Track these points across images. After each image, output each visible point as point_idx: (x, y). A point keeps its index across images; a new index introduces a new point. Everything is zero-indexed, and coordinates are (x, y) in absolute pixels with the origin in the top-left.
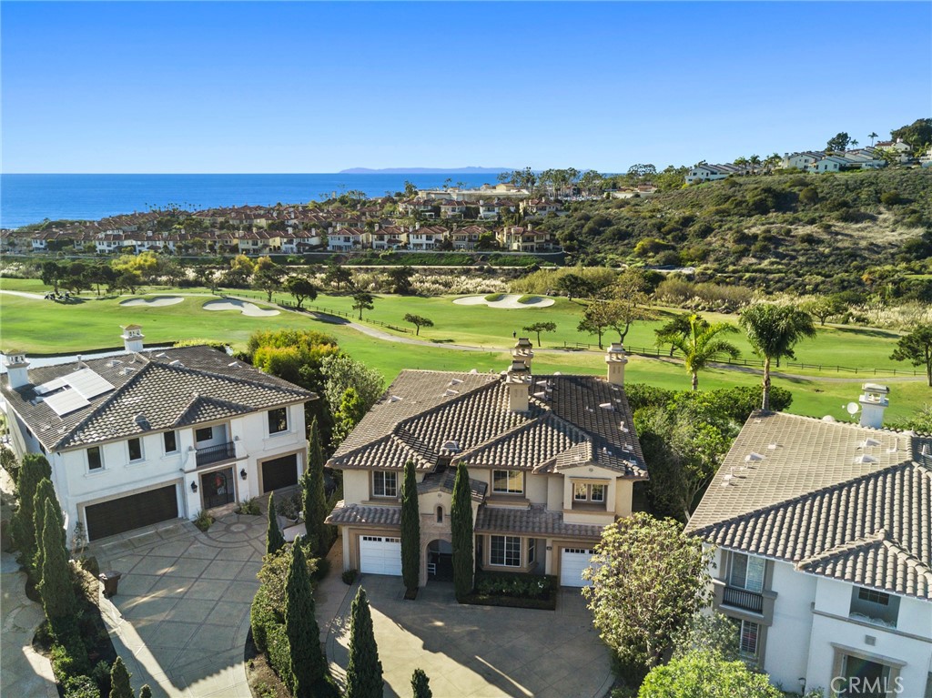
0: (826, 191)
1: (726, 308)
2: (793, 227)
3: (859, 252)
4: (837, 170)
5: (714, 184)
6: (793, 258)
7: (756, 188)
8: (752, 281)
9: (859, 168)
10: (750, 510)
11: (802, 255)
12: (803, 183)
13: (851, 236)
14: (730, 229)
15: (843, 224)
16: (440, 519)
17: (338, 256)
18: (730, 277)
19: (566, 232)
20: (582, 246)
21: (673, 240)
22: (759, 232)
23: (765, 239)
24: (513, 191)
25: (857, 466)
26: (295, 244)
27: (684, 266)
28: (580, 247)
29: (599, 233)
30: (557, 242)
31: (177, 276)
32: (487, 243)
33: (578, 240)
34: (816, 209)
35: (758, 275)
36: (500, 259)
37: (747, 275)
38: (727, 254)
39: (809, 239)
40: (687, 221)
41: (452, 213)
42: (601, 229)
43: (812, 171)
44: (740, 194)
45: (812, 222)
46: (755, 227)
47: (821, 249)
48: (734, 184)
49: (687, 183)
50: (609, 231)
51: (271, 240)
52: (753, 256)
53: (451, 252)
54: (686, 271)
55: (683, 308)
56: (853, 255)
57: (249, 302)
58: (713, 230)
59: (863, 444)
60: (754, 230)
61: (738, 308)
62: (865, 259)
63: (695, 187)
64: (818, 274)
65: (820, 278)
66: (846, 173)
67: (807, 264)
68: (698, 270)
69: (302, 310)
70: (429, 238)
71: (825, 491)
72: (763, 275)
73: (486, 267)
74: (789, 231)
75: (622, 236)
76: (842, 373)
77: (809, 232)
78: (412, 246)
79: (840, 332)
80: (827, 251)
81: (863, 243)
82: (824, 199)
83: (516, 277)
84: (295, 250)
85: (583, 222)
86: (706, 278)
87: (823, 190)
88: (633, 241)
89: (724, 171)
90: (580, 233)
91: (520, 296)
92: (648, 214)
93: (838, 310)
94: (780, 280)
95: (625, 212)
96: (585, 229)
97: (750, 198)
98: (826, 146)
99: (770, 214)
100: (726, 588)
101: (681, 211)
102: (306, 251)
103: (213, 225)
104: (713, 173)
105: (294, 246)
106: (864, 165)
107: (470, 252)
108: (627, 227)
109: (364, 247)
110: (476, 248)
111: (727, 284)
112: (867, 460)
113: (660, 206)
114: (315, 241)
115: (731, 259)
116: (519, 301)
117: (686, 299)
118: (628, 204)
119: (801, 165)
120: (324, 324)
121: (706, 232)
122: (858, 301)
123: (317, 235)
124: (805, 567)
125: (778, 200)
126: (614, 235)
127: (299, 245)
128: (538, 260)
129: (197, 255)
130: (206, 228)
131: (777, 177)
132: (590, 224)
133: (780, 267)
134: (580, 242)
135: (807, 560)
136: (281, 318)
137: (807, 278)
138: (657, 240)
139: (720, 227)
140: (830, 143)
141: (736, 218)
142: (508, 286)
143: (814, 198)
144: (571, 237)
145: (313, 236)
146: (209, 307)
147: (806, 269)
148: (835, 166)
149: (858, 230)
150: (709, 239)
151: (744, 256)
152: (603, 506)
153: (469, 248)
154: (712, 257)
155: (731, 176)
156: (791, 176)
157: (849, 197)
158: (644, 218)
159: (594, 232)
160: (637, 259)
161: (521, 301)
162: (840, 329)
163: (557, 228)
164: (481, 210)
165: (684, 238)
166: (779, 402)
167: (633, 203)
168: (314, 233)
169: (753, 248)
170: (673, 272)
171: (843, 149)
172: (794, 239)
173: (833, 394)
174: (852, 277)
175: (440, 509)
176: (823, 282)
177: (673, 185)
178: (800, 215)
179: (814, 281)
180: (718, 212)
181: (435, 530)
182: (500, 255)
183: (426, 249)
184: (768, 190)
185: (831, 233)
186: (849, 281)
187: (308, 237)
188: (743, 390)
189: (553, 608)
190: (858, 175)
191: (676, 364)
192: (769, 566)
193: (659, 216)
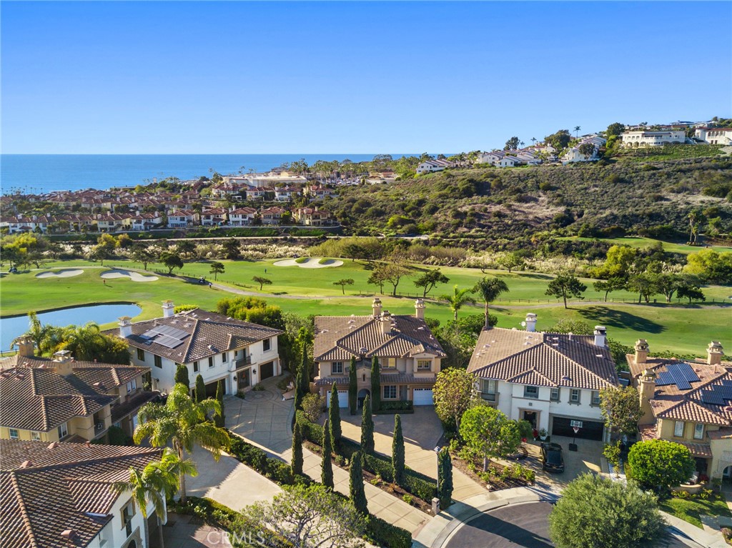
0: (507, 181)
1: (451, 263)
2: (488, 206)
3: (529, 223)
4: (513, 165)
5: (436, 174)
6: (490, 227)
7: (464, 179)
8: (465, 243)
9: (526, 164)
10: (488, 364)
11: (495, 225)
12: (493, 176)
13: (524, 212)
14: (449, 208)
15: (518, 204)
16: (364, 380)
17: (177, 232)
18: (451, 241)
19: (341, 211)
20: (353, 220)
21: (413, 216)
22: (468, 210)
23: (472, 215)
24: (294, 177)
25: (525, 346)
26: (143, 223)
27: (421, 235)
28: (351, 222)
29: (363, 212)
30: (335, 219)
31: (58, 251)
32: (286, 220)
33: (349, 217)
34: (502, 194)
35: (469, 239)
36: (298, 231)
37: (462, 239)
38: (449, 225)
39: (499, 215)
40: (421, 203)
41: (255, 197)
42: (364, 209)
43: (497, 165)
44: (454, 183)
45: (500, 203)
46: (465, 206)
47: (506, 221)
48: (449, 176)
49: (418, 174)
50: (370, 210)
51: (123, 221)
52: (465, 227)
53: (262, 227)
54: (423, 238)
55: (424, 263)
56: (525, 225)
57: (133, 272)
58: (439, 208)
59: (527, 338)
60: (464, 209)
61: (459, 262)
62: (533, 227)
63: (424, 176)
64: (505, 238)
65: (506, 241)
66: (519, 168)
67: (498, 231)
68: (430, 237)
69: (174, 276)
70: (244, 217)
71: (514, 355)
72: (472, 239)
73: (288, 237)
74: (486, 209)
75: (379, 214)
76: (521, 303)
77: (498, 209)
78: (231, 223)
79: (521, 277)
80: (510, 222)
81: (531, 217)
82: (506, 187)
83: (312, 245)
84: (143, 228)
85: (351, 203)
86: (436, 242)
87: (505, 180)
88: (386, 217)
89: (441, 165)
90: (350, 212)
91: (319, 259)
92: (394, 198)
93: (518, 262)
94: (482, 243)
95: (378, 195)
96: (353, 209)
97: (460, 185)
98: (505, 146)
99: (474, 197)
100: (482, 393)
101: (416, 194)
102: (153, 228)
103: (67, 208)
104: (434, 166)
105: (142, 225)
106: (528, 162)
107: (275, 227)
108: (381, 207)
109: (195, 224)
110: (280, 224)
111: (451, 246)
112: (528, 344)
113: (401, 191)
114: (157, 221)
115: (451, 229)
116: (320, 263)
117: (426, 258)
118: (379, 189)
119: (490, 161)
120: (194, 285)
121: (433, 210)
122: (529, 256)
123: (159, 216)
124: (509, 381)
125: (478, 188)
126: (373, 213)
127: (146, 224)
128: (324, 232)
129: (62, 233)
130: (62, 210)
131: (476, 171)
132: (356, 205)
133: (482, 233)
134: (351, 218)
135: (509, 379)
136: (161, 282)
137: (499, 240)
138: (402, 217)
139: (443, 206)
140: (507, 143)
141: (452, 200)
142: (308, 251)
143: (500, 186)
144: (344, 215)
145: (156, 217)
146: (105, 276)
147: (498, 234)
148: (512, 163)
149: (528, 208)
150: (436, 215)
151: (459, 226)
152: (430, 370)
153: (275, 224)
154: (439, 228)
155: (447, 169)
156: (485, 170)
157: (521, 185)
158: (392, 201)
159: (360, 211)
160: (391, 230)
161: (321, 263)
162: (521, 275)
163: (333, 208)
164: (277, 194)
165: (419, 214)
166: (492, 323)
167: (382, 188)
168: (156, 215)
169: (464, 221)
170: (415, 238)
171: (516, 148)
172: (489, 214)
173: (517, 315)
174: (525, 240)
175: (364, 376)
176: (509, 243)
177: (408, 175)
178: (492, 198)
179: (503, 243)
180: (440, 196)
181: (363, 384)
182: (297, 229)
183: (242, 225)
184: (471, 181)
185: (511, 210)
186: (524, 242)
187: (153, 218)
188: (474, 317)
189: (412, 413)
190: (526, 169)
191: (430, 302)
192: (497, 382)
193: (402, 199)
